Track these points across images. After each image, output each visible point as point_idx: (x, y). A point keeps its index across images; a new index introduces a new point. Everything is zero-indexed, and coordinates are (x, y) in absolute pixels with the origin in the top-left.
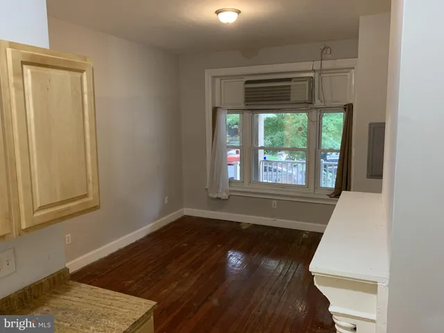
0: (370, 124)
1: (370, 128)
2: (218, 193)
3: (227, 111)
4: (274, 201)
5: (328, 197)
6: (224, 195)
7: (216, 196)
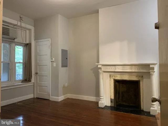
0: (62, 50)
5: (22, 83)
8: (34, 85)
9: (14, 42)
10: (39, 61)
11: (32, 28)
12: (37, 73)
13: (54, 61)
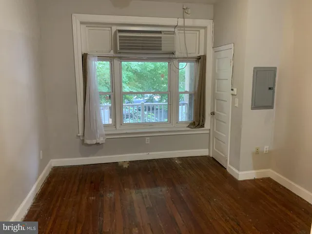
0: (255, 68)
1: (254, 71)
2: (95, 139)
3: (97, 58)
4: (147, 138)
5: (189, 129)
6: (101, 140)
7: (94, 142)
8: (209, 133)
9: (174, 58)
10: (217, 91)
11: (209, 24)
12: (213, 114)
13: (236, 95)
